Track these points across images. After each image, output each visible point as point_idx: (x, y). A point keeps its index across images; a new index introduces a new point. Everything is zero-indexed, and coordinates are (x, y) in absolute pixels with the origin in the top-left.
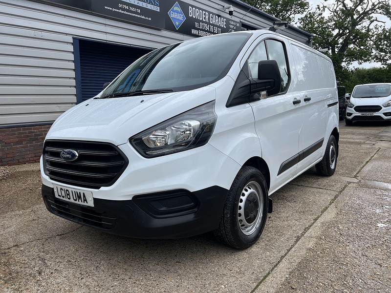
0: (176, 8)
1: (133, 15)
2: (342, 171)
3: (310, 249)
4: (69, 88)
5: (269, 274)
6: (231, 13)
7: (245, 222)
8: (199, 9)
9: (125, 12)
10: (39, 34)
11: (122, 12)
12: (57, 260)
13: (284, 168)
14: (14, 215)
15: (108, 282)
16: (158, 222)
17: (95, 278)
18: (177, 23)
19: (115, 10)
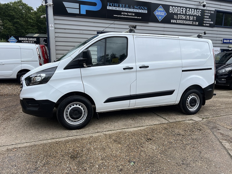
0: (160, 9)
1: (130, 17)
6: (204, 6)
7: (70, 118)
8: (178, 7)
11: (124, 16)
18: (160, 18)
19: (119, 16)
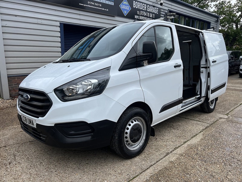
0: (125, 3)
1: (97, 8)
2: (220, 110)
3: (171, 162)
4: (57, 53)
5: (138, 175)
6: (161, 4)
7: (130, 142)
8: (140, 2)
9: (92, 7)
10: (40, 21)
11: (90, 6)
12: (22, 157)
13: (165, 108)
14: (12, 128)
15: (43, 173)
16: (70, 140)
17: (37, 169)
18: (125, 12)
19: (86, 5)
